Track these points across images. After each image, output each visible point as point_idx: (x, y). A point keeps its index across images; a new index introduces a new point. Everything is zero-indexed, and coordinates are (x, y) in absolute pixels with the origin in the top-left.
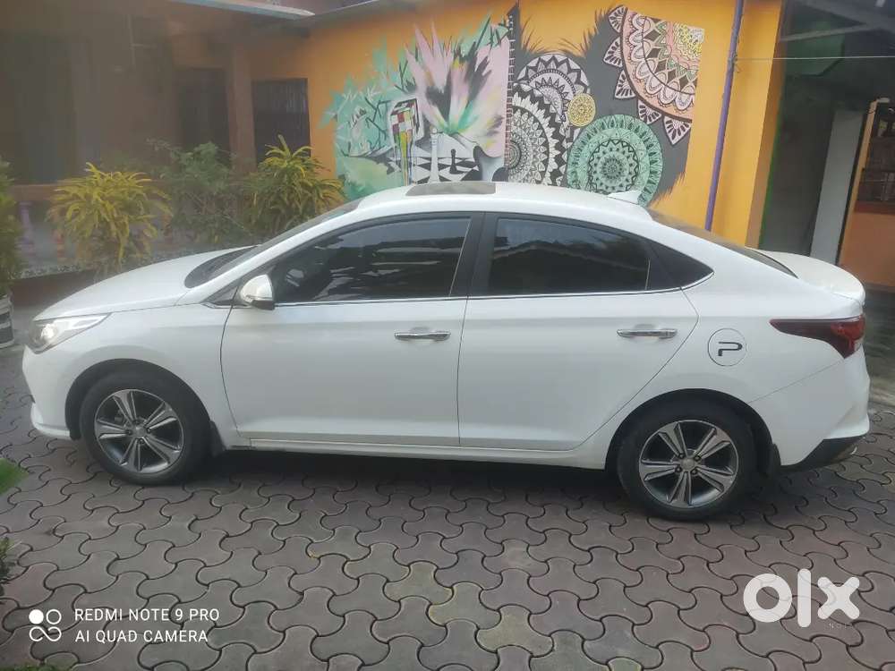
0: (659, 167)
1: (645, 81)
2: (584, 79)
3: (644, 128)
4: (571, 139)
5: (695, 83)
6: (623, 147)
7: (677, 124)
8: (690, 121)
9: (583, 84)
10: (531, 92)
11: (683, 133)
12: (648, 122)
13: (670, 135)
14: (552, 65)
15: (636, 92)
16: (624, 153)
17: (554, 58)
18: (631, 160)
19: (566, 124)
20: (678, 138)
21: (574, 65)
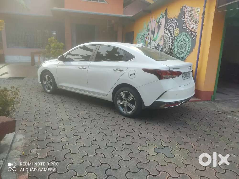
0: (190, 45)
1: (188, 23)
2: (177, 24)
3: (188, 36)
4: (174, 40)
5: (198, 22)
6: (184, 41)
7: (194, 34)
8: (197, 32)
9: (177, 25)
10: (168, 29)
11: (195, 36)
12: (189, 34)
13: (193, 37)
14: (172, 22)
15: (187, 26)
16: (184, 42)
17: (172, 20)
18: (185, 44)
19: (174, 36)
20: (194, 37)
21: (176, 21)
